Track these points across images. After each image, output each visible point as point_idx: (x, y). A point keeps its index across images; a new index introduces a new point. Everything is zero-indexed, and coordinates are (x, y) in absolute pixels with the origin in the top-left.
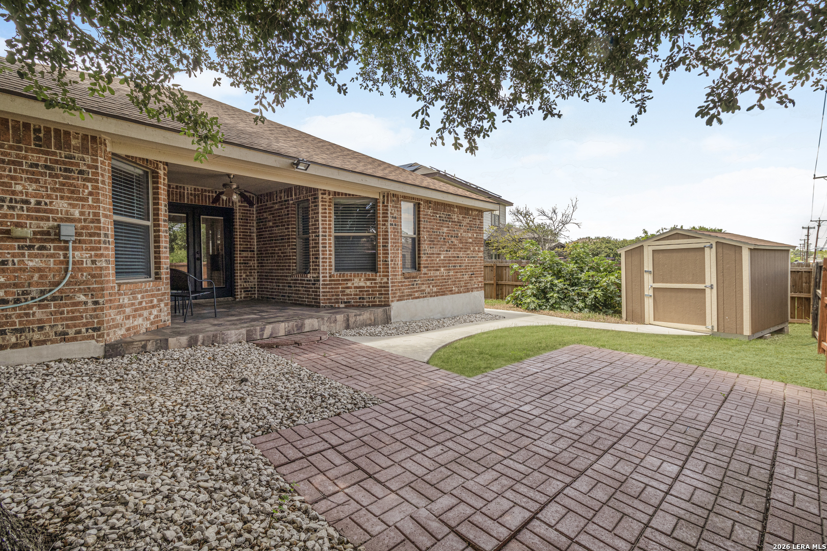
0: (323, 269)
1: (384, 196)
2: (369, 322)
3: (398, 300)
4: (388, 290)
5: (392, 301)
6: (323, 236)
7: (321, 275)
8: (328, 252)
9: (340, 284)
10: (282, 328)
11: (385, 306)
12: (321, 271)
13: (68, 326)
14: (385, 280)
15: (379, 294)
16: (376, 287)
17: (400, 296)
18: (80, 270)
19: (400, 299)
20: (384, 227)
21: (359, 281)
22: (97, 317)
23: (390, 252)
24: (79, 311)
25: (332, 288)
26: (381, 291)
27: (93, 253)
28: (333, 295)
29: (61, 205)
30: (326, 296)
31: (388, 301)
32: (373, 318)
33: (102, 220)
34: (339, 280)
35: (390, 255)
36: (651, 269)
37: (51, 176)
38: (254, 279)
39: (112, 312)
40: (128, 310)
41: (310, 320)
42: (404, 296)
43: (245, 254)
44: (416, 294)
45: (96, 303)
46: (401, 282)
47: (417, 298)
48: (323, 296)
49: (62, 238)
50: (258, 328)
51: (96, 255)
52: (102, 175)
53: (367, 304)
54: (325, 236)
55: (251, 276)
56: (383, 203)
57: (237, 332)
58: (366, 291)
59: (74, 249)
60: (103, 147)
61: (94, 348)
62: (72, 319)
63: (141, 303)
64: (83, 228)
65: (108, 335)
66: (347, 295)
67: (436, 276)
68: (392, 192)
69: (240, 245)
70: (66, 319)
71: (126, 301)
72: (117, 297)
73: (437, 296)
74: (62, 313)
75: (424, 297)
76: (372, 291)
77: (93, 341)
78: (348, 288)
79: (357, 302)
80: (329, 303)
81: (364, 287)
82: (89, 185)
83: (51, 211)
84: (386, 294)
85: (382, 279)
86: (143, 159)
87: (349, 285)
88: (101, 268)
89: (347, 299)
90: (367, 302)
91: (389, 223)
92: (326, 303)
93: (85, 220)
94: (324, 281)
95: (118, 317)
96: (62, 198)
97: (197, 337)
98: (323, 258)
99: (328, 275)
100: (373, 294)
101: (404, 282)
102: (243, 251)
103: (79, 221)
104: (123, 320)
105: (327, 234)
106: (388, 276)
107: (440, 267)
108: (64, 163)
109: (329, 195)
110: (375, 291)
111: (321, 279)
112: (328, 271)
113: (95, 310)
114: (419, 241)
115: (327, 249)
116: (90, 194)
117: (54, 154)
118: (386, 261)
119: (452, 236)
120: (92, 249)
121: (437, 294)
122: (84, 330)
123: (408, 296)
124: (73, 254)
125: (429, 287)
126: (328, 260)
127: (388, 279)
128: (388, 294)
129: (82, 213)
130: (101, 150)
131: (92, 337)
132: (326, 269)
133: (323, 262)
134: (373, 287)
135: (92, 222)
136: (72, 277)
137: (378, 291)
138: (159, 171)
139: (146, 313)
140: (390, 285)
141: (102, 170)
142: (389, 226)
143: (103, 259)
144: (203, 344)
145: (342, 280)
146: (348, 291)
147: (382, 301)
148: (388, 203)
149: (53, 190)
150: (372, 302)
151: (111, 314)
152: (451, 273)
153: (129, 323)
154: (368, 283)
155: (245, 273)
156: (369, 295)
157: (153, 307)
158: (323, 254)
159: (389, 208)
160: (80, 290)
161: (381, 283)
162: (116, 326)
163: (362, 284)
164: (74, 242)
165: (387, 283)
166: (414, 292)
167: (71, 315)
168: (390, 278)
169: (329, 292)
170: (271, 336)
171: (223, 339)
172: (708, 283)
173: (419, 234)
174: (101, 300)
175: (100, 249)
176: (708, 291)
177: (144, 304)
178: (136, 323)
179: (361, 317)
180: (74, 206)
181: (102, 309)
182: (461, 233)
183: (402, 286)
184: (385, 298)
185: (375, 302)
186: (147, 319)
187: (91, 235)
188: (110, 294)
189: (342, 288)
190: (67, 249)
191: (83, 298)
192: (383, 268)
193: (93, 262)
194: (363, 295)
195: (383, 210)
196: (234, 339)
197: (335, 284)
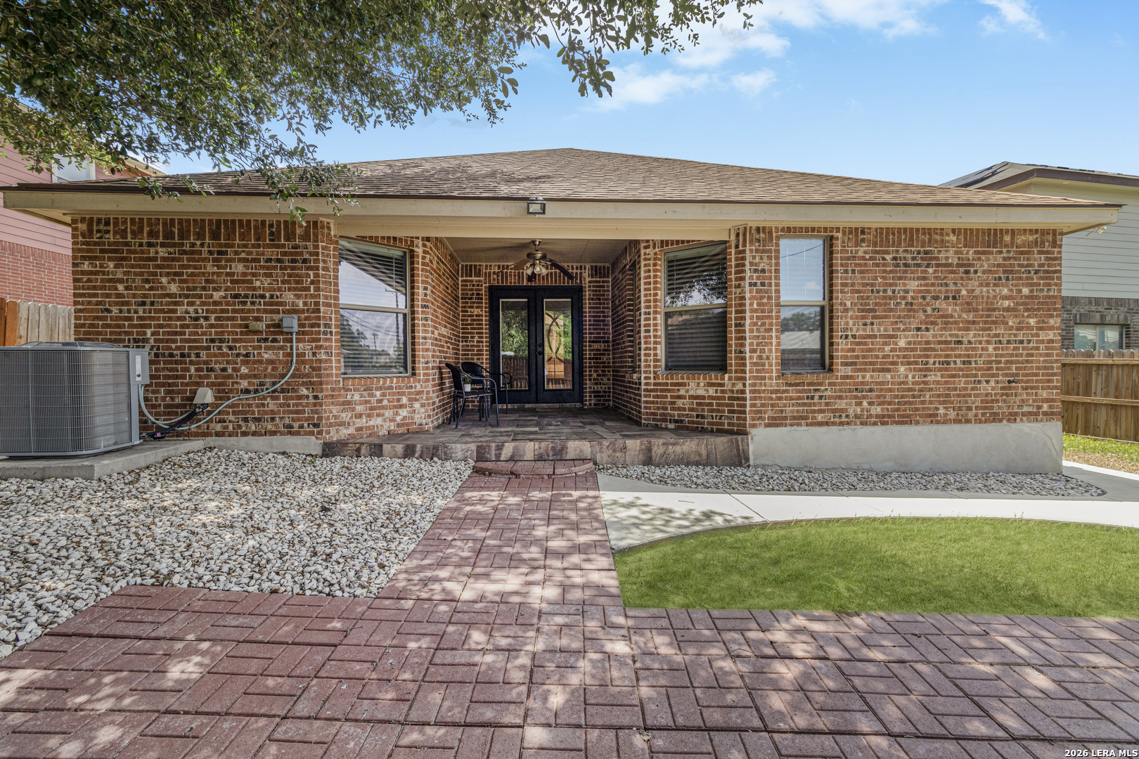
0: (646, 366)
1: (738, 235)
2: (694, 458)
3: (768, 425)
4: (745, 406)
5: (754, 426)
6: (645, 313)
7: (643, 376)
8: (652, 339)
9: (669, 391)
10: (530, 449)
11: (738, 433)
12: (643, 369)
13: (293, 420)
14: (739, 386)
15: (730, 412)
16: (724, 398)
17: (774, 418)
18: (304, 362)
19: (775, 423)
20: (739, 290)
21: (697, 386)
22: (316, 412)
23: (748, 335)
24: (301, 404)
25: (657, 397)
26: (732, 405)
27: (314, 344)
28: (658, 408)
29: (289, 297)
30: (650, 408)
31: (745, 425)
32: (704, 453)
33: (322, 309)
34: (666, 384)
35: (748, 342)
37: (282, 269)
38: (609, 379)
39: (335, 410)
40: (359, 408)
41: (577, 442)
42: (786, 418)
43: (596, 346)
44: (820, 417)
45: (316, 397)
46: (777, 391)
47: (820, 424)
48: (646, 408)
49: (285, 330)
50: (494, 445)
51: (317, 347)
52: (324, 261)
53: (709, 427)
54: (649, 314)
55: (605, 375)
56: (737, 246)
57: (464, 446)
58: (709, 404)
59: (298, 341)
60: (326, 231)
61: (313, 444)
62: (297, 412)
63: (380, 401)
64: (306, 318)
65: (328, 432)
66: (679, 409)
67: (883, 383)
68: (754, 225)
69: (590, 333)
70: (291, 412)
71: (357, 397)
72: (342, 392)
73: (884, 423)
74: (289, 406)
75: (842, 424)
76: (718, 405)
77: (313, 438)
78: (680, 397)
79: (693, 422)
80: (654, 420)
81: (703, 398)
82: (311, 273)
83: (281, 304)
84: (740, 412)
85: (734, 385)
86: (389, 238)
87: (682, 392)
88: (320, 361)
89: (679, 415)
90: (709, 423)
91: (747, 281)
92: (649, 419)
93: (308, 310)
94: (646, 384)
95: (344, 415)
96: (290, 289)
97: (414, 446)
98: (646, 349)
99: (652, 375)
100: (718, 411)
101: (787, 391)
102: (593, 342)
103: (303, 311)
104: (351, 418)
105: (652, 310)
106: (745, 379)
107: (893, 363)
108: (291, 254)
109: (654, 248)
110: (722, 405)
111: (643, 381)
112: (652, 369)
113: (315, 405)
114: (831, 311)
115: (652, 334)
116: (312, 282)
117: (283, 246)
118: (741, 352)
119: (936, 298)
120: (314, 340)
121: (883, 420)
122: (306, 425)
123: (794, 418)
124: (297, 347)
125: (860, 404)
126: (652, 352)
127: (744, 385)
128: (744, 412)
129: (305, 304)
130: (323, 235)
131: (312, 433)
132: (649, 366)
133: (646, 355)
134: (718, 398)
135: (313, 312)
136: (296, 369)
137: (728, 405)
138: (416, 249)
139: (388, 413)
140: (748, 395)
141: (323, 256)
142: (747, 288)
143: (323, 351)
144: (421, 456)
145: (672, 384)
146: (680, 403)
147: (733, 425)
148: (744, 245)
149: (283, 282)
150: (717, 424)
151: (331, 411)
152: (933, 377)
153: (362, 422)
154: (711, 391)
155: (596, 371)
156: (712, 411)
157: (401, 406)
158: (646, 343)
159: (748, 254)
160: (303, 384)
161: (732, 391)
162: (342, 424)
163: (701, 392)
164: (298, 333)
165: (743, 392)
166: (814, 411)
167: (295, 408)
168: (748, 382)
169: (653, 402)
170: (512, 459)
171: (445, 453)
173: (831, 299)
174: (320, 395)
175: (319, 340)
177: (385, 402)
178: (371, 423)
179: (678, 449)
180: (298, 297)
181: (321, 405)
182: (973, 287)
183: (780, 399)
184: (738, 418)
185: (723, 424)
186: (392, 420)
187: (312, 326)
188: (333, 390)
189: (672, 397)
190: (291, 341)
191: (305, 392)
192: (736, 365)
193: (314, 354)
194: (703, 410)
195: (737, 259)
196: (460, 455)
197: (662, 391)
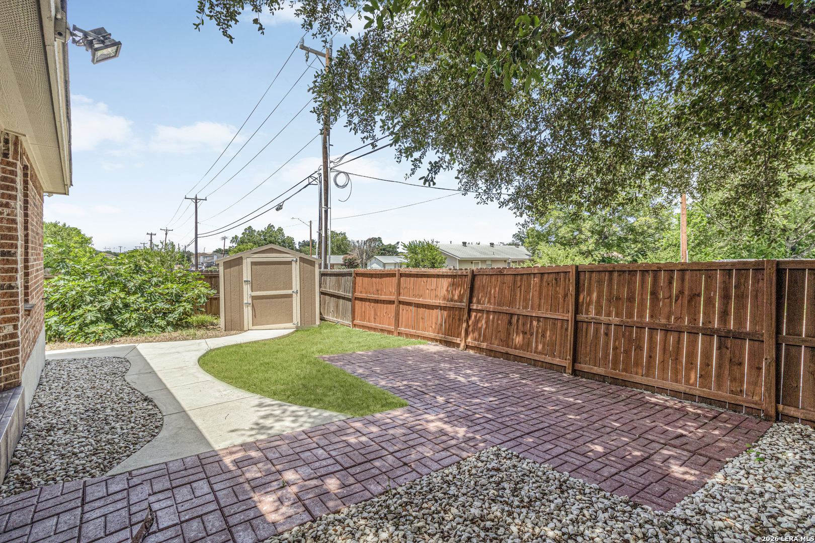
1: (7, 141)
5: (22, 373)
14: (9, 329)
20: (6, 210)
23: (19, 266)
35: (20, 274)
36: (250, 279)
56: (5, 155)
84: (9, 362)
85: (1, 329)
106: (16, 319)
114: (27, 241)
118: (11, 287)
127: (16, 327)
128: (16, 359)
140: (20, 338)
148: (15, 157)
159: (18, 170)
165: (14, 335)
168: (20, 323)
172: (294, 289)
173: (26, 228)
176: (294, 295)
192: (4, 303)
195: (4, 171)
